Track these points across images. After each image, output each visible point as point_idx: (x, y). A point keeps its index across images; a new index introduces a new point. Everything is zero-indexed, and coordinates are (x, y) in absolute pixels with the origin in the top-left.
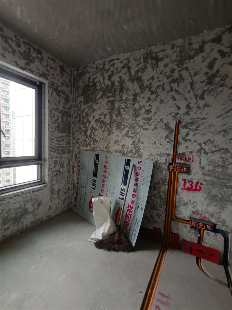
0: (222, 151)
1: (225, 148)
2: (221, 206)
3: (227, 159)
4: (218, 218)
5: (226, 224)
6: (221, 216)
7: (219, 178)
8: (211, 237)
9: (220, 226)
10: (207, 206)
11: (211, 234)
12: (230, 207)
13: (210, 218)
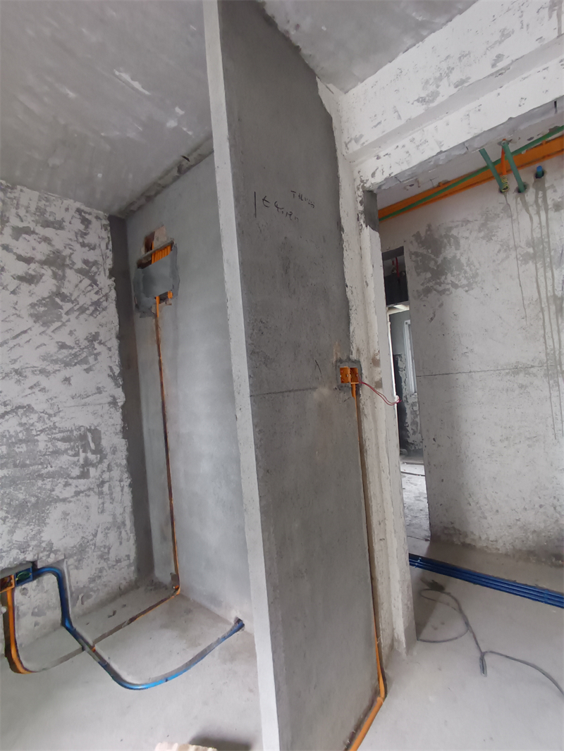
0: (20, 411)
1: (25, 405)
2: (38, 520)
3: (32, 425)
4: (38, 546)
5: (54, 548)
6: (43, 539)
7: (24, 466)
8: (31, 592)
9: (44, 558)
10: (12, 532)
11: (31, 586)
12: (55, 512)
13: (21, 557)
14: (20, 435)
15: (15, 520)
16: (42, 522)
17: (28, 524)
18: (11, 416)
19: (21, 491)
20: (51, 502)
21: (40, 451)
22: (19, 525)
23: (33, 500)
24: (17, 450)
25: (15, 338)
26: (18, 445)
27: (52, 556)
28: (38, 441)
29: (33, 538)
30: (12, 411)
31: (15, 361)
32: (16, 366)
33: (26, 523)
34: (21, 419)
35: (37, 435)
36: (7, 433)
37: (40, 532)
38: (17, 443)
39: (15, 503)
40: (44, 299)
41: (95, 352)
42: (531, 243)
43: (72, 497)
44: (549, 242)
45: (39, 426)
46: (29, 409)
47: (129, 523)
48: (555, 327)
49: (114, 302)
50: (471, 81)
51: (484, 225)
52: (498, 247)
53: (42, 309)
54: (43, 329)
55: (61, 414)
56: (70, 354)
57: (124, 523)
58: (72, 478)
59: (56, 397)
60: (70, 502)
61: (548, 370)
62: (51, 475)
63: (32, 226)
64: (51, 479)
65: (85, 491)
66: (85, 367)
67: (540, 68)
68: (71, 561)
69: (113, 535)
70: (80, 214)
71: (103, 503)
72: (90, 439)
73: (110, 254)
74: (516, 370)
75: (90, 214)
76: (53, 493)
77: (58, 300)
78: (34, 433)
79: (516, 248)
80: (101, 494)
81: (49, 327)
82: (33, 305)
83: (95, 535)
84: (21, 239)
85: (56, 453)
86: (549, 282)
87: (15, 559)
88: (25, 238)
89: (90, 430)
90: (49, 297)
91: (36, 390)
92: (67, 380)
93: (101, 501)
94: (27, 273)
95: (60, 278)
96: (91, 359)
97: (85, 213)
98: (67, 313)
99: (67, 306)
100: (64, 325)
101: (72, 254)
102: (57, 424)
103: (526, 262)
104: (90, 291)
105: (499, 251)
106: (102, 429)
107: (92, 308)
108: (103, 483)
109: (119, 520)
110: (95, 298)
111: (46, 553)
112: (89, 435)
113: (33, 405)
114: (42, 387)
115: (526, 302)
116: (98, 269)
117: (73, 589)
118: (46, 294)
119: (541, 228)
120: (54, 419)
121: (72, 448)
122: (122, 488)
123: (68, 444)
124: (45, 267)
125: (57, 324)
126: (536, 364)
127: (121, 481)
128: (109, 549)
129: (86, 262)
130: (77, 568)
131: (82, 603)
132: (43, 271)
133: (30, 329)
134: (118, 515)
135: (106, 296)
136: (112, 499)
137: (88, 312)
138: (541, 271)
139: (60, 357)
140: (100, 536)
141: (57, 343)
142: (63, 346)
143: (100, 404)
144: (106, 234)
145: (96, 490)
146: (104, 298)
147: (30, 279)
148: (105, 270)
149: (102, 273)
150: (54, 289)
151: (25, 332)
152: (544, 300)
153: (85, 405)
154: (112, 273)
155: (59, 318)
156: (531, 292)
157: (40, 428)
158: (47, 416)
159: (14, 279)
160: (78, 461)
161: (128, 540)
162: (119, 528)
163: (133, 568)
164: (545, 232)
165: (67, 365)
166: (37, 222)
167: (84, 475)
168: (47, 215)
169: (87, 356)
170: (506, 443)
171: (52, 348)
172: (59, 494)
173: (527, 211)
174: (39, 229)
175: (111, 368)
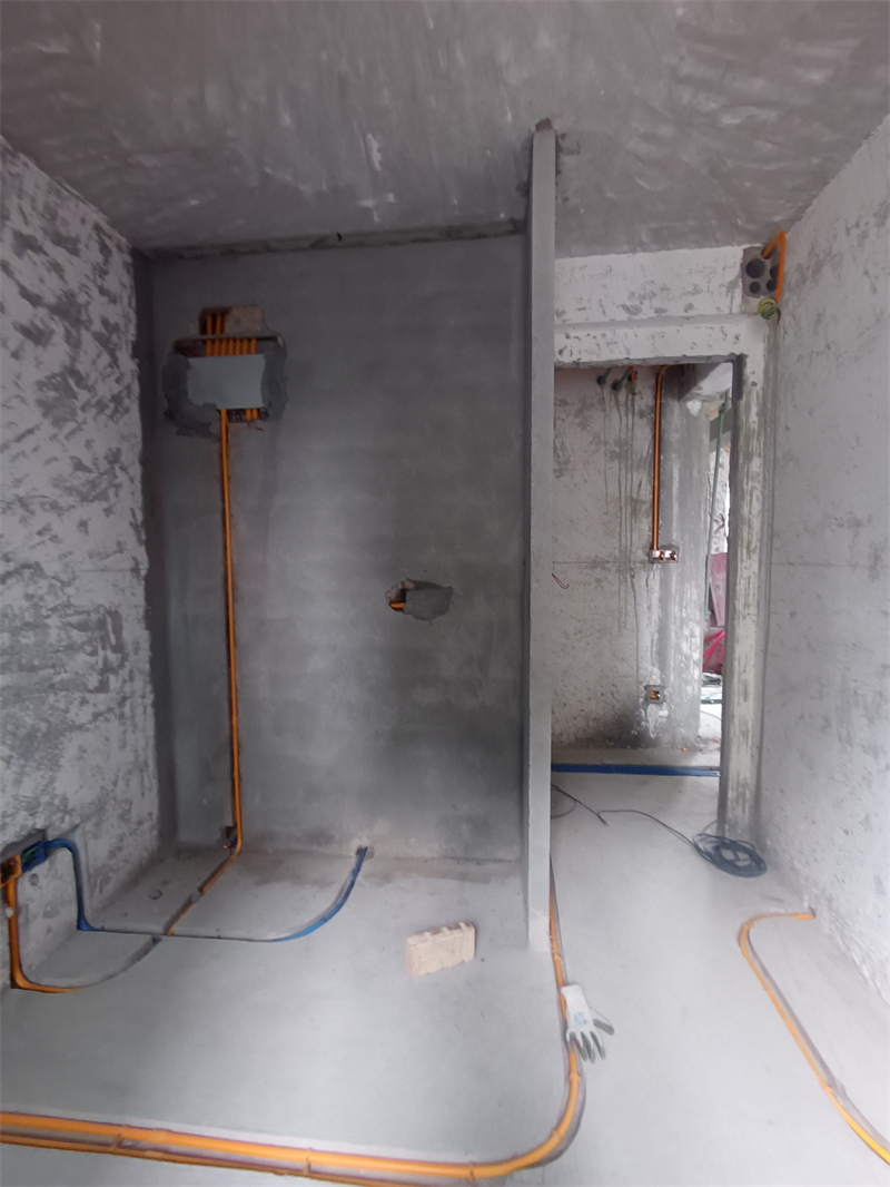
0: (27, 574)
1: (33, 562)
2: (50, 760)
3: (42, 598)
4: (50, 804)
5: (70, 806)
6: (56, 792)
7: (32, 669)
8: (42, 881)
9: (57, 823)
10: (18, 782)
11: (41, 869)
12: (70, 748)
13: (30, 823)
14: (27, 615)
15: (22, 762)
16: (54, 764)
17: (38, 768)
18: (14, 580)
19: (29, 712)
20: (65, 730)
21: (51, 645)
22: (27, 769)
23: (43, 726)
24: (23, 641)
25: (19, 439)
26: (23, 633)
27: (67, 818)
28: (48, 627)
29: (44, 792)
30: (17, 572)
31: (18, 482)
32: (21, 492)
33: (34, 765)
34: (27, 586)
35: (48, 617)
36: (9, 611)
37: (52, 780)
38: (22, 629)
39: (22, 732)
40: (54, 376)
41: (117, 482)
42: (618, 443)
43: (90, 722)
44: (632, 446)
45: (50, 601)
46: (36, 569)
47: (151, 763)
48: (629, 526)
49: (137, 401)
50: (668, 314)
51: (579, 412)
52: (591, 438)
53: (52, 394)
54: (53, 430)
55: (77, 583)
56: (89, 482)
57: (146, 762)
58: (90, 691)
59: (70, 553)
60: (87, 730)
61: (620, 566)
62: (66, 686)
63: (39, 235)
64: (63, 693)
65: (104, 713)
66: (105, 505)
67: (709, 326)
68: (89, 826)
69: (135, 781)
70: (99, 235)
71: (125, 732)
72: (110, 628)
73: (133, 316)
74: (595, 563)
75: (110, 237)
76: (68, 715)
77: (72, 382)
78: (44, 612)
79: (606, 443)
80: (122, 716)
81: (61, 428)
82: (41, 385)
83: (115, 784)
84: (26, 257)
85: (71, 648)
86: (629, 483)
87: (23, 827)
88: (29, 256)
89: (109, 612)
90: (61, 375)
91: (46, 538)
92: (83, 525)
93: (122, 729)
94: (33, 323)
95: (74, 343)
96: (111, 492)
97: (106, 234)
98: (83, 409)
99: (83, 395)
100: (79, 428)
101: (88, 303)
102: (73, 601)
103: (612, 461)
104: (109, 376)
105: (591, 443)
106: (123, 611)
107: (112, 406)
108: (124, 699)
109: (141, 759)
110: (116, 388)
111: (60, 815)
112: (109, 620)
113: (44, 565)
114: (53, 533)
115: (609, 499)
116: (119, 337)
117: (91, 870)
118: (57, 370)
119: (627, 430)
120: (70, 590)
121: (89, 642)
122: (145, 707)
123: (83, 634)
124: (56, 317)
125: (71, 426)
126: (611, 560)
127: (143, 697)
128: (131, 803)
129: (105, 322)
130: (96, 836)
131: (101, 892)
132: (53, 326)
133: (37, 427)
134: (141, 752)
135: (128, 388)
136: (134, 725)
137: (108, 412)
138: (623, 471)
139: (76, 483)
140: (121, 783)
141: (72, 458)
142: (79, 466)
143: (121, 570)
144: (127, 280)
145: (117, 711)
146: (125, 392)
147: (36, 336)
148: (127, 344)
149: (124, 347)
150: (67, 363)
151: (31, 431)
152: (623, 499)
153: (104, 570)
154: (137, 352)
155: (73, 413)
156: (613, 489)
157: (51, 606)
158: (59, 584)
159: (16, 329)
160: (97, 663)
161: (151, 790)
162: (141, 771)
163: (155, 833)
164: (630, 435)
165: (84, 499)
166: (45, 231)
167: (103, 687)
168: (58, 223)
169: (106, 489)
170: (579, 636)
171: (65, 467)
172: (74, 718)
173: (618, 410)
174: (48, 246)
175: (132, 510)
